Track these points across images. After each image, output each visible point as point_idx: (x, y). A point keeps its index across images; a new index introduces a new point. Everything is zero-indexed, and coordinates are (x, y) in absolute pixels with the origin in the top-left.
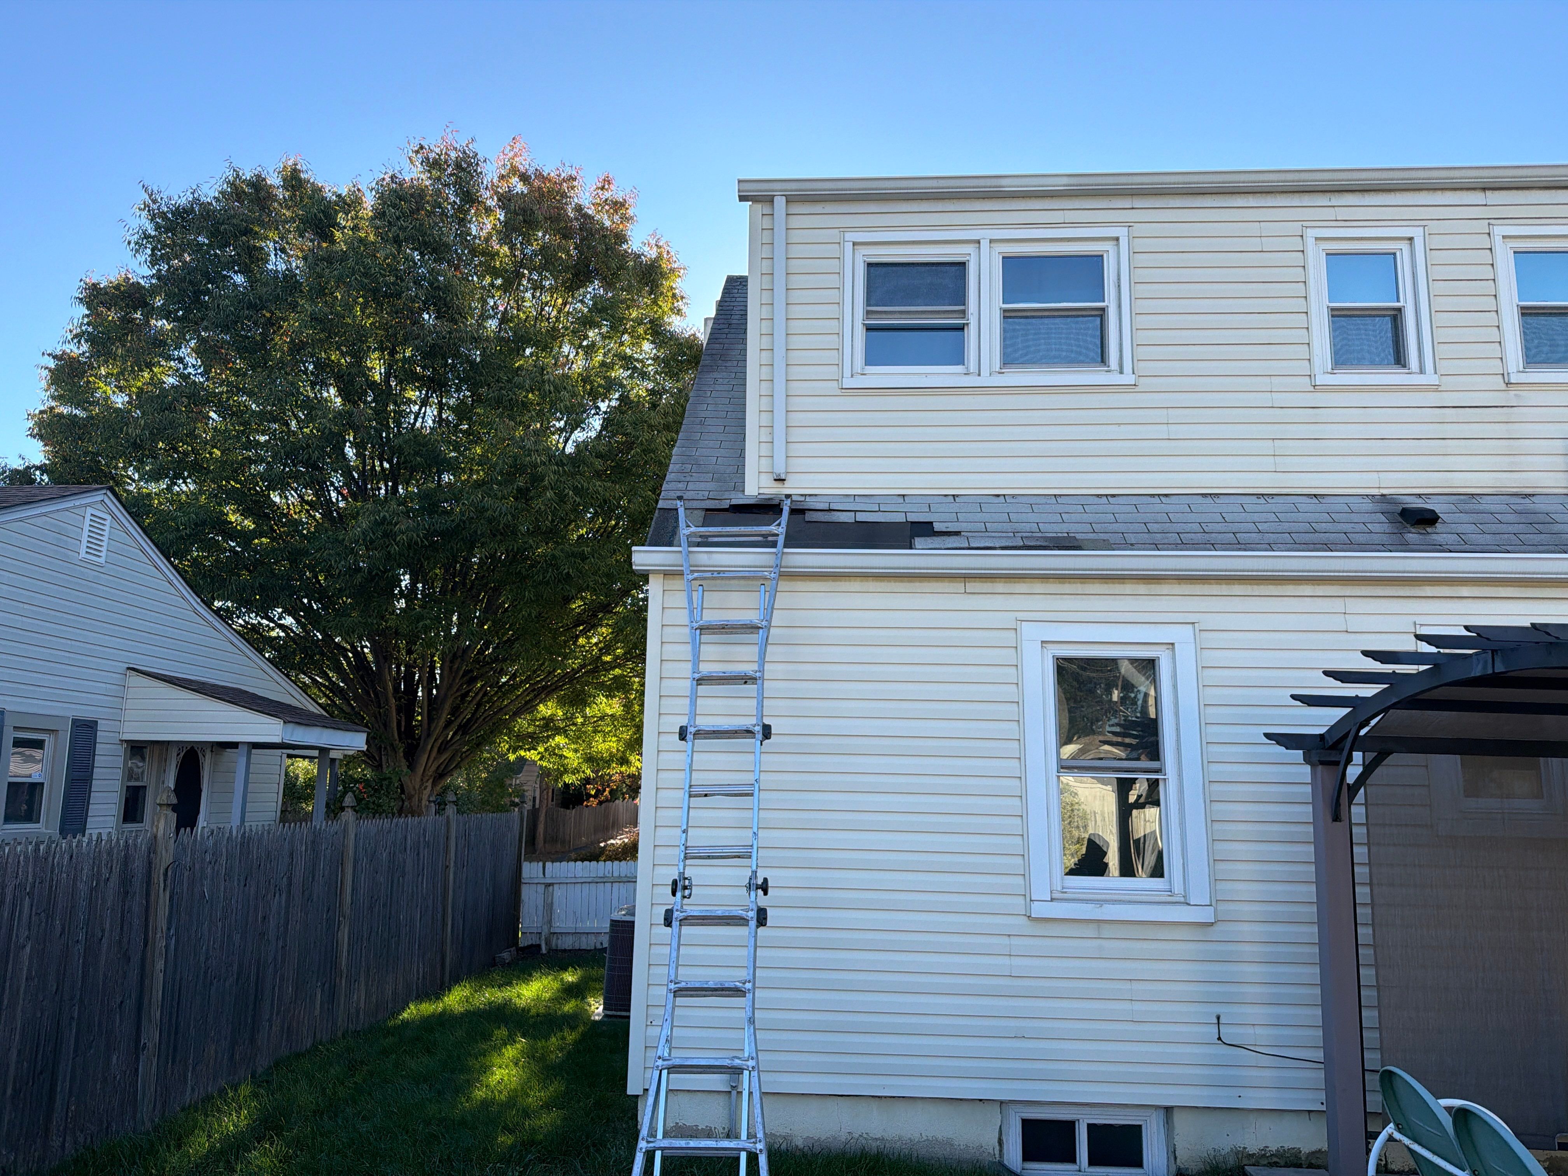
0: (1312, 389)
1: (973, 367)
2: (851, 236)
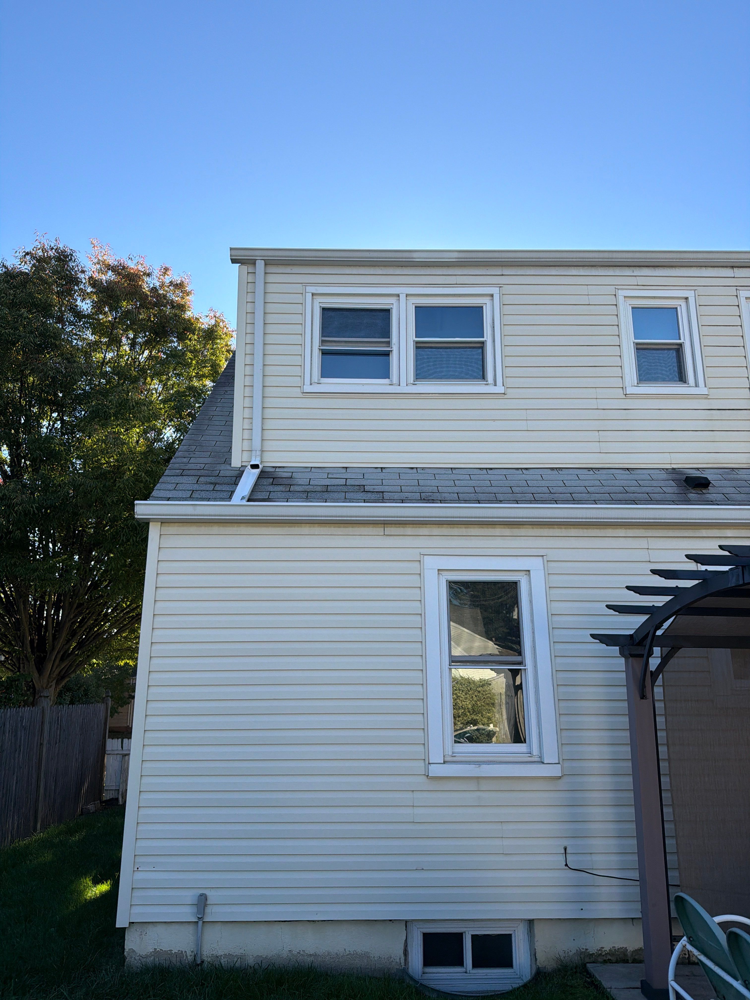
0: (624, 397)
1: (395, 380)
2: (312, 289)
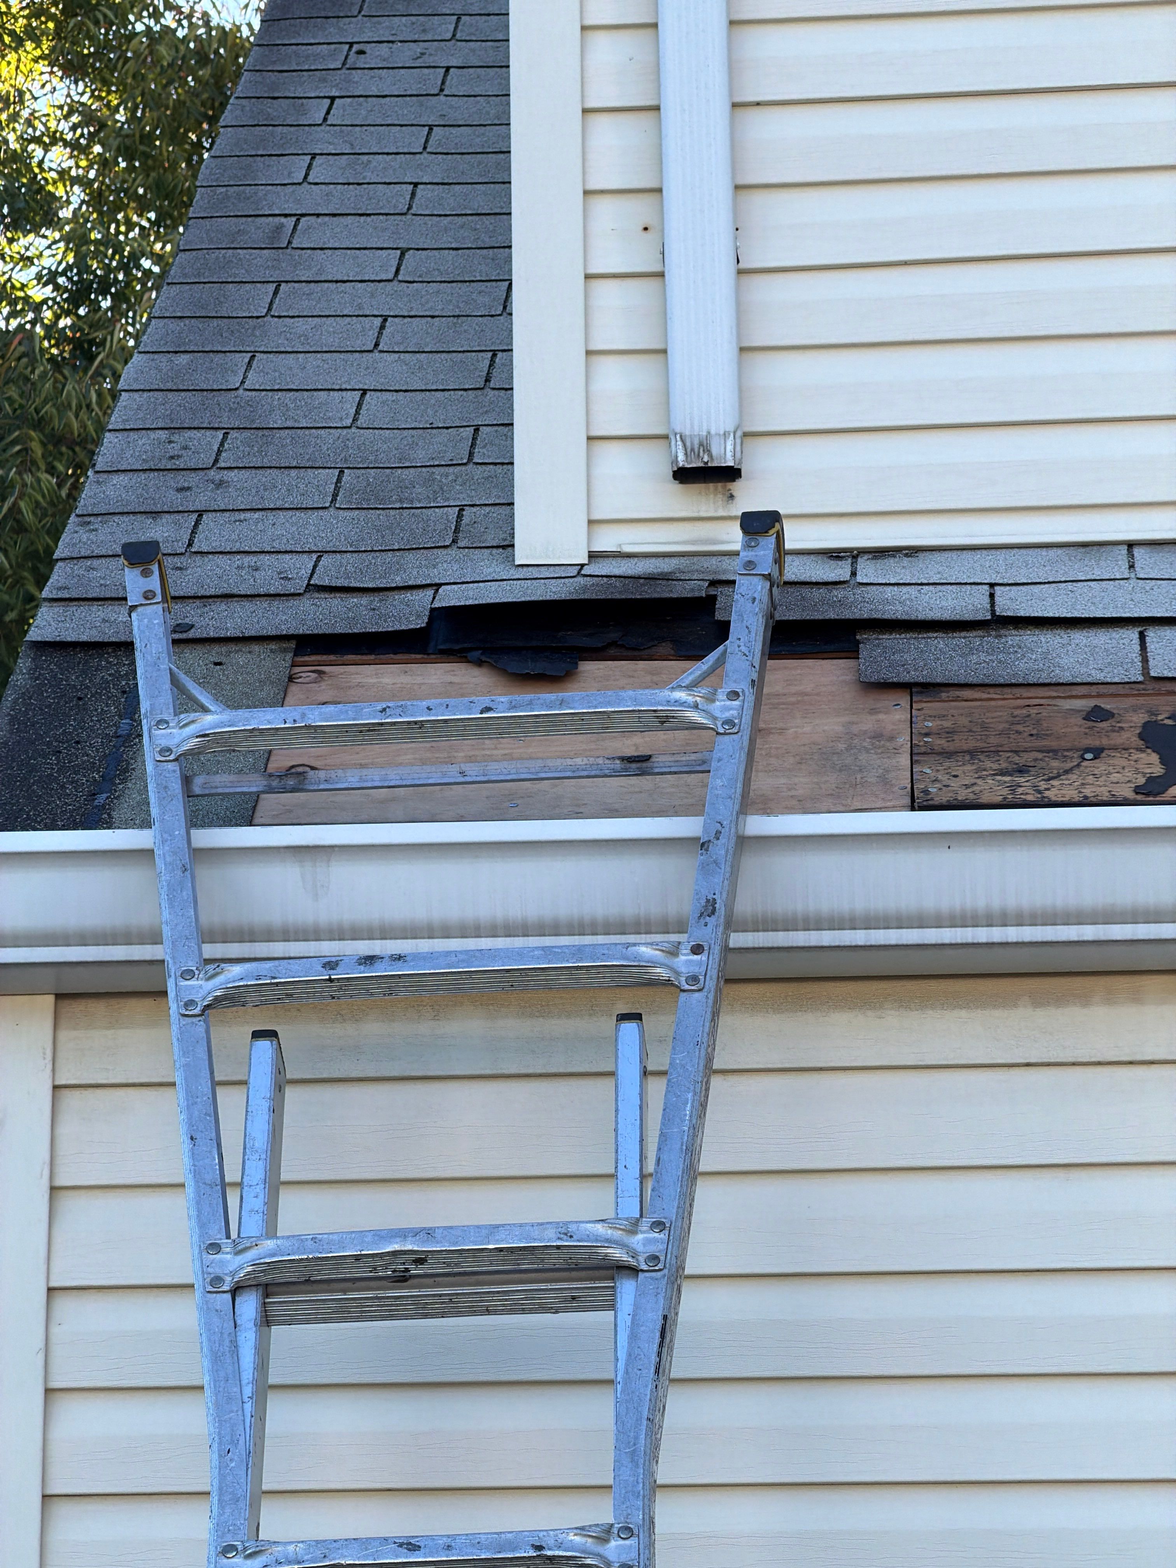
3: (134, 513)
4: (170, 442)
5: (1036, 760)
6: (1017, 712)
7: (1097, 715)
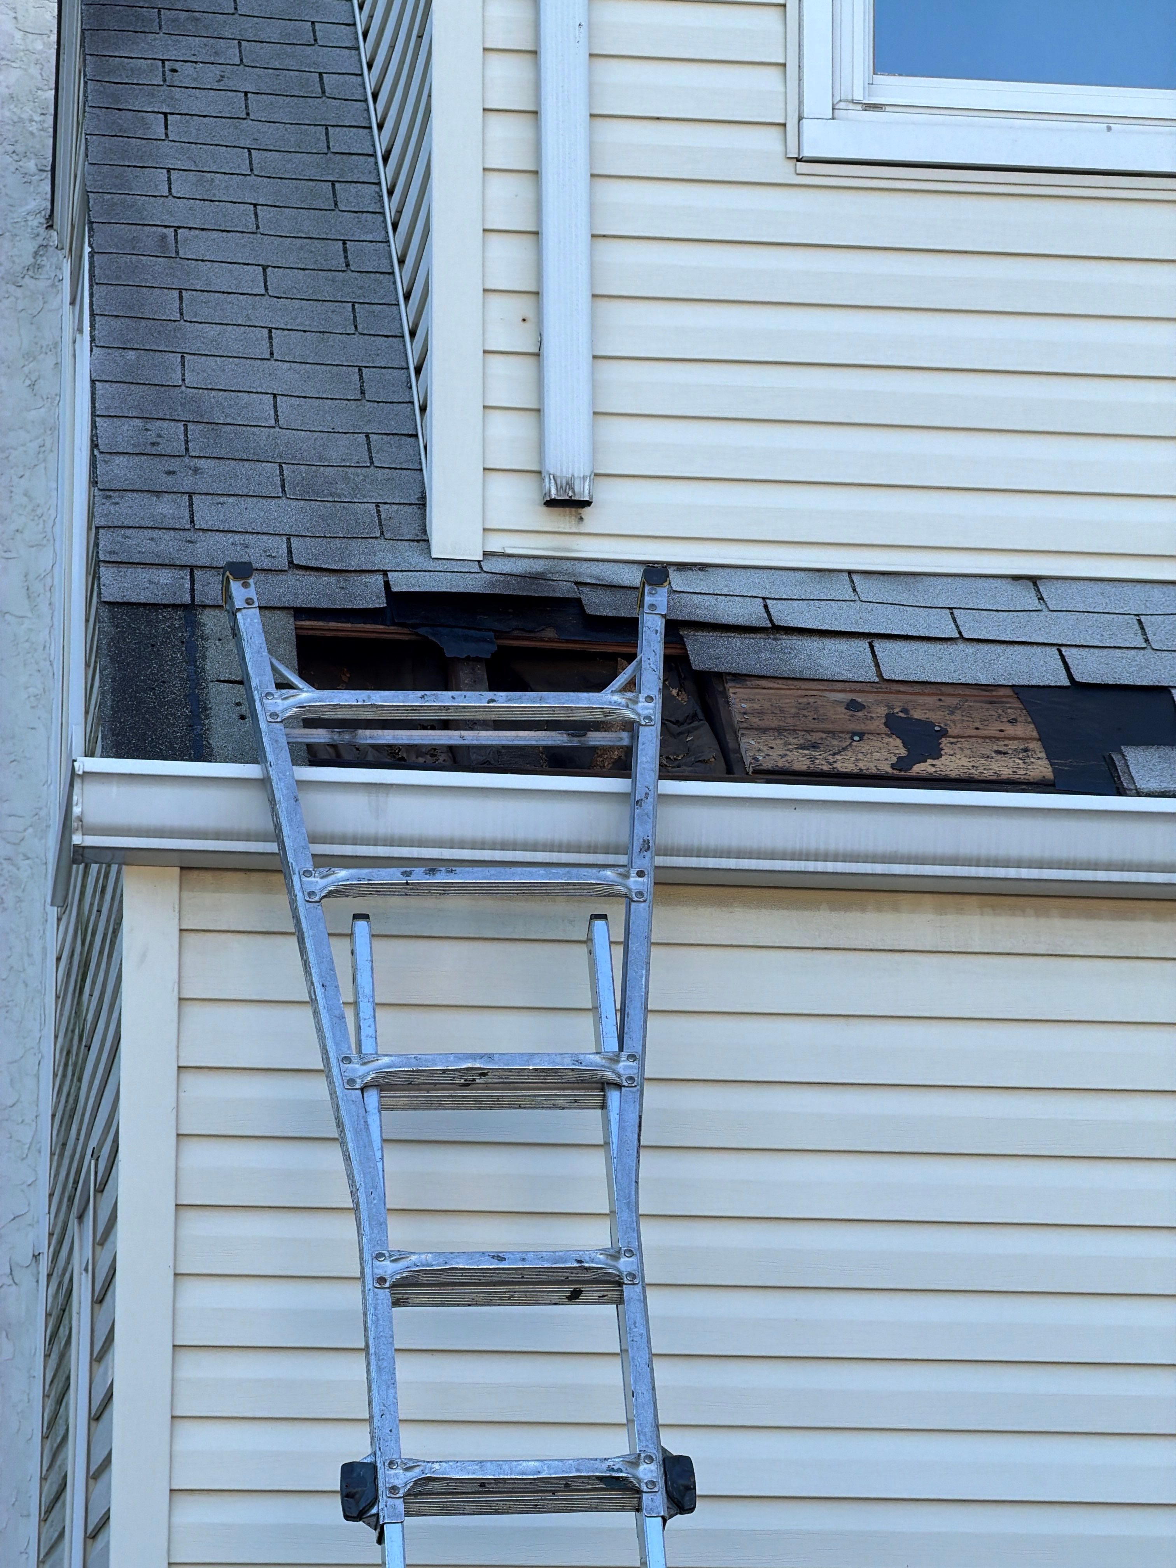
3: (142, 491)
4: (147, 430)
5: (822, 738)
6: (800, 700)
7: (853, 706)
